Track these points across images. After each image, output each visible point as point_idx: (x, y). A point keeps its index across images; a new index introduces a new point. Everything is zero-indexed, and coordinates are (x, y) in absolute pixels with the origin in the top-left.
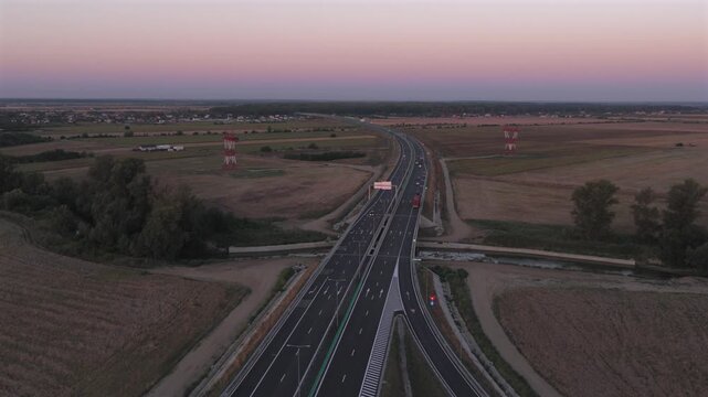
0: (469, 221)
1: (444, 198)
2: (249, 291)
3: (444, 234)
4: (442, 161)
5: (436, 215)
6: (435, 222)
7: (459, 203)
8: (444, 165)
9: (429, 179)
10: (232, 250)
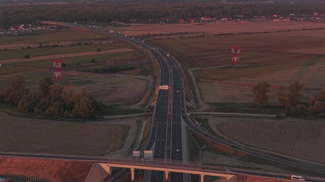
0: (208, 103)
1: (195, 93)
2: (130, 127)
3: (197, 108)
4: (190, 70)
5: (192, 101)
6: (192, 104)
7: (203, 95)
8: (191, 74)
9: (185, 83)
10: (105, 117)
